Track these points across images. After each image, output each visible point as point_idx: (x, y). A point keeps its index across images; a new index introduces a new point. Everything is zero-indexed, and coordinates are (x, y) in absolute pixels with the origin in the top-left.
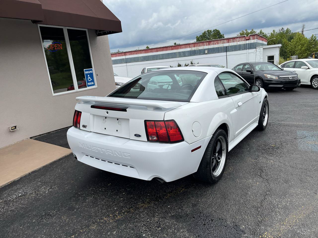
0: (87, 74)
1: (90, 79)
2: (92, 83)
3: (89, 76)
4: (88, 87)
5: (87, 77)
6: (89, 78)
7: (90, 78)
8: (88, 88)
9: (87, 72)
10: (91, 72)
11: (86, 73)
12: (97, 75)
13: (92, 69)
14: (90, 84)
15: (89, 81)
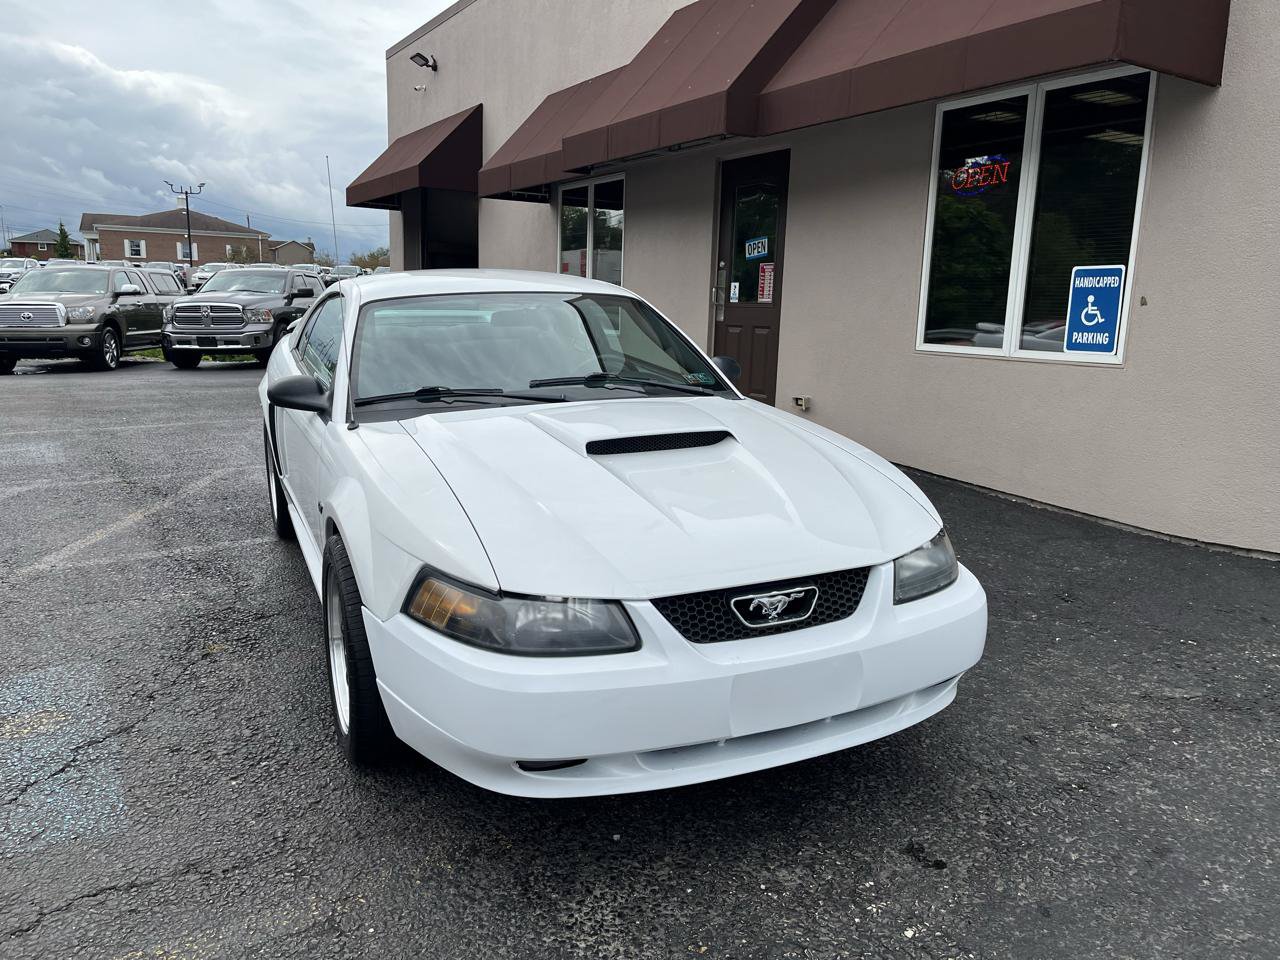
0: (1082, 293)
1: (1090, 317)
2: (1102, 338)
3: (1091, 299)
4: (1068, 348)
5: (1081, 303)
6: (1091, 309)
7: (1098, 312)
8: (1069, 356)
9: (1087, 282)
10: (1108, 280)
11: (1077, 282)
12: (1144, 302)
13: (1123, 267)
14: (1085, 338)
15: (1087, 323)
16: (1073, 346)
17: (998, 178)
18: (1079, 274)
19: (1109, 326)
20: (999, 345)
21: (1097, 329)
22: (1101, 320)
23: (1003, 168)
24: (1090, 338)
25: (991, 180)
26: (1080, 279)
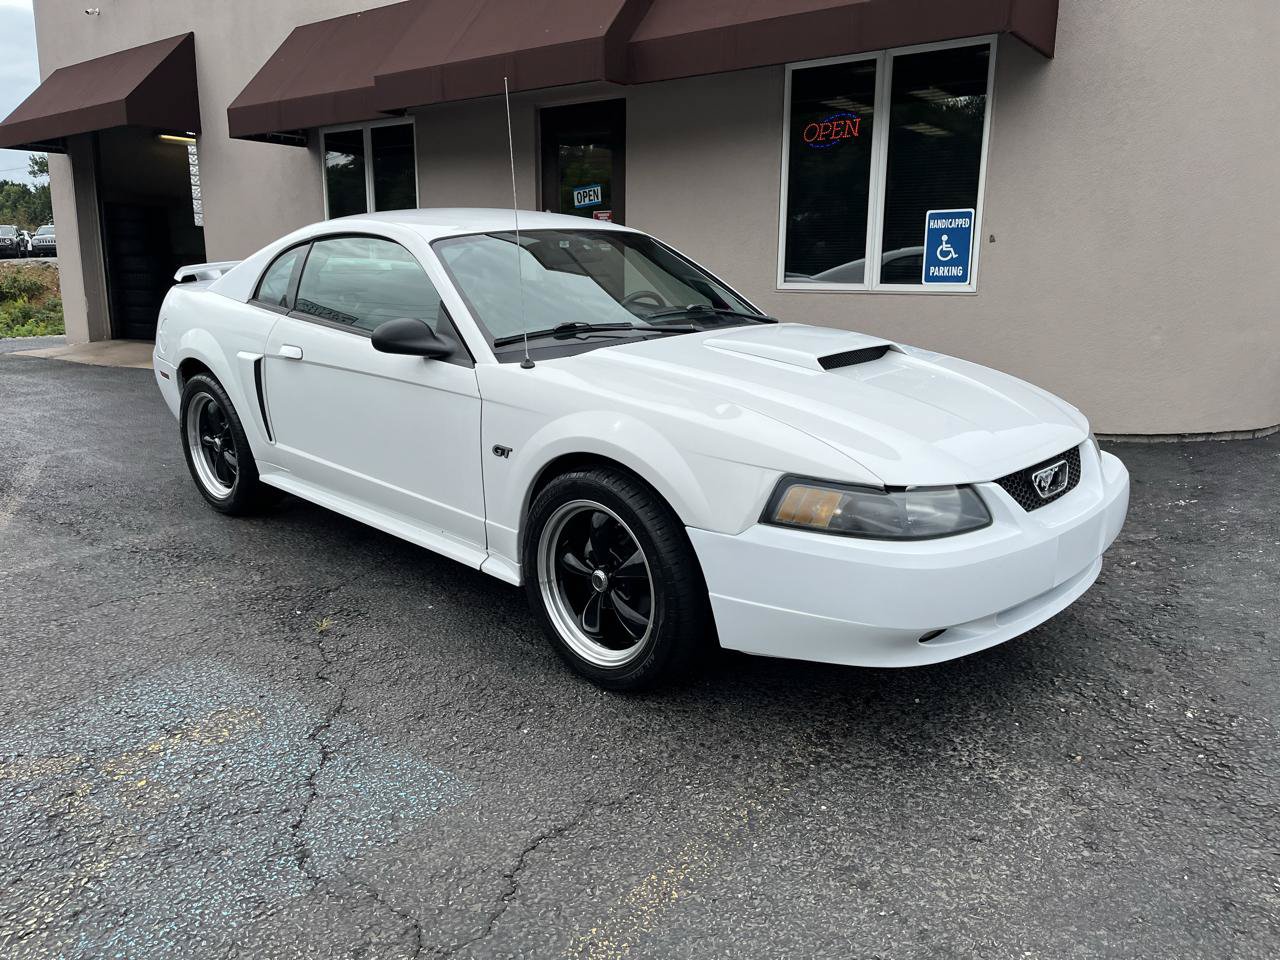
1: (945, 254)
2: (957, 271)
3: (945, 238)
4: (927, 281)
6: (945, 247)
7: (951, 249)
8: (926, 287)
9: (941, 224)
10: (960, 222)
11: (931, 224)
12: (992, 239)
13: (972, 210)
14: (941, 272)
15: (942, 259)
16: (931, 279)
17: (850, 132)
18: (932, 217)
19: (963, 260)
20: (861, 280)
21: (952, 263)
22: (955, 256)
23: (854, 124)
24: (946, 271)
25: (844, 134)
26: (934, 220)
